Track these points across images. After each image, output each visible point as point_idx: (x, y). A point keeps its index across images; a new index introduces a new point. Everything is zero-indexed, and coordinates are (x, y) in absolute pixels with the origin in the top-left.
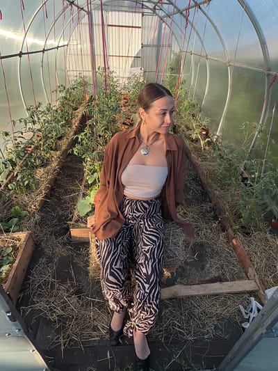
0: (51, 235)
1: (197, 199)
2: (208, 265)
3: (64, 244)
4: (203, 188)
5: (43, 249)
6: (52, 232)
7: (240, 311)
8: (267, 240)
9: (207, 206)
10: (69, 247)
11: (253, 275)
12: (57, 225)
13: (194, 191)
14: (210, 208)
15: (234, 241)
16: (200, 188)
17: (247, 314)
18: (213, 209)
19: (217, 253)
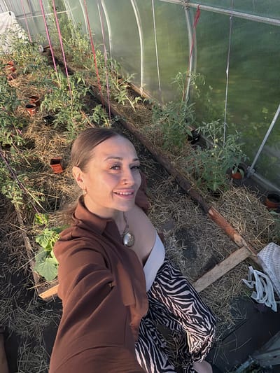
0: (14, 308)
1: (154, 176)
2: (199, 250)
3: (39, 310)
4: (156, 160)
5: (14, 333)
6: (14, 303)
7: (244, 283)
8: (236, 196)
9: (169, 181)
10: (47, 311)
11: (239, 240)
12: (15, 290)
13: (147, 168)
14: (172, 182)
15: (210, 212)
16: (152, 161)
17: (250, 283)
18: (176, 182)
19: (200, 231)
